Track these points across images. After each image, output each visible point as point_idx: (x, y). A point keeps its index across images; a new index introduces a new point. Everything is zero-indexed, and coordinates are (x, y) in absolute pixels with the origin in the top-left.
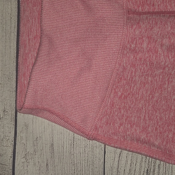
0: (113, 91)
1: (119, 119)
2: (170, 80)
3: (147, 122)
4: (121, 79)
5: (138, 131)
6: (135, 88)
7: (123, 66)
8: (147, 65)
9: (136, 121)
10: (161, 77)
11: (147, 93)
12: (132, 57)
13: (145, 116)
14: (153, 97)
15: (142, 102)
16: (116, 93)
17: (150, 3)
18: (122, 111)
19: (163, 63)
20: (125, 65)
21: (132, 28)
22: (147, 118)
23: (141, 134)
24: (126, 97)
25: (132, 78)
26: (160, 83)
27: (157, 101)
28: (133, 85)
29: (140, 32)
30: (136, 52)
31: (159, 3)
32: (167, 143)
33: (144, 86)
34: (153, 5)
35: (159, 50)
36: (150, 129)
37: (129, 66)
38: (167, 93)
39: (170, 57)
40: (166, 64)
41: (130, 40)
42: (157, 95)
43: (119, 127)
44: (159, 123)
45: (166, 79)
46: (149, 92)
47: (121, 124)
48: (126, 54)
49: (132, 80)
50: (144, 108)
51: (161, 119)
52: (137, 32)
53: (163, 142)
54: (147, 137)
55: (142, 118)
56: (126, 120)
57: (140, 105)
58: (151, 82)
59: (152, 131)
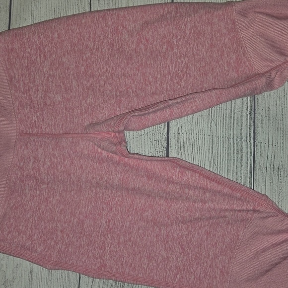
0: (7, 202)
1: (8, 227)
2: (55, 194)
3: (34, 231)
4: (13, 191)
5: (24, 239)
6: (26, 200)
7: (13, 181)
8: (33, 181)
9: (23, 230)
10: (47, 191)
11: (35, 205)
12: (20, 174)
13: (32, 225)
14: (39, 209)
15: (30, 212)
16: (9, 204)
17: (39, 126)
18: (12, 221)
19: (46, 179)
20: (14, 180)
21: (21, 149)
22: (33, 227)
23: (27, 241)
24: (16, 208)
25: (23, 191)
26: (46, 196)
27: (43, 212)
28: (24, 198)
29: (28, 153)
30: (23, 170)
31: (46, 126)
32: (49, 249)
33: (33, 199)
34: (41, 127)
35: (42, 168)
36: (35, 237)
37: (18, 181)
38: (52, 205)
39: (50, 175)
40: (49, 180)
41: (20, 159)
42: (43, 206)
43: (8, 235)
44: (44, 232)
45: (52, 193)
46: (36, 205)
47: (9, 232)
48: (15, 171)
49: (23, 193)
50: (31, 219)
51: (45, 228)
52: (26, 152)
53: (45, 249)
54: (32, 244)
55: (30, 227)
56: (14, 228)
57: (28, 216)
58: (39, 195)
59: (37, 239)
